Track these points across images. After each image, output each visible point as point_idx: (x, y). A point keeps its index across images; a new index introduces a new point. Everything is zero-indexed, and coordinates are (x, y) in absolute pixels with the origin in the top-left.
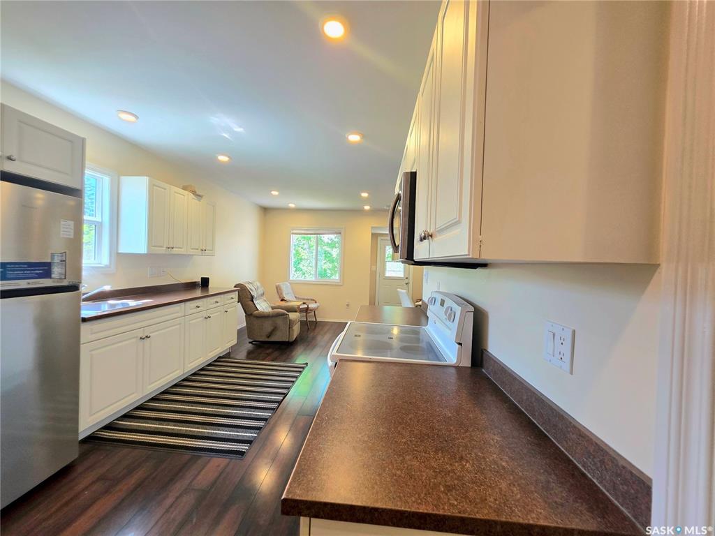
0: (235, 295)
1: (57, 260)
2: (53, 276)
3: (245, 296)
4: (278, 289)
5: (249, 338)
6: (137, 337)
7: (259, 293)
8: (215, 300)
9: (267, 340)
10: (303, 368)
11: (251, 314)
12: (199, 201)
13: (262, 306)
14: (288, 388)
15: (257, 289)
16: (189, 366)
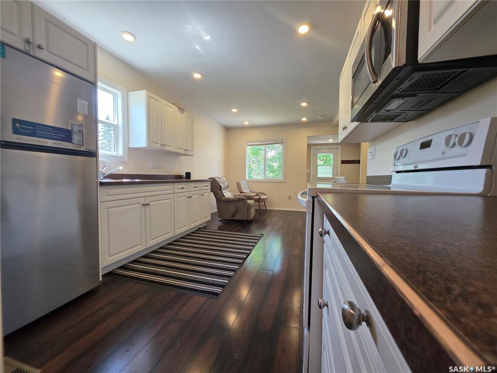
0: (209, 184)
1: (76, 129)
2: (73, 141)
3: (215, 187)
4: (238, 185)
5: (219, 217)
6: (140, 203)
7: (226, 185)
8: (195, 185)
9: (231, 219)
10: (260, 237)
11: (220, 200)
12: (182, 113)
13: (228, 194)
14: (250, 250)
15: (224, 183)
16: (178, 230)
